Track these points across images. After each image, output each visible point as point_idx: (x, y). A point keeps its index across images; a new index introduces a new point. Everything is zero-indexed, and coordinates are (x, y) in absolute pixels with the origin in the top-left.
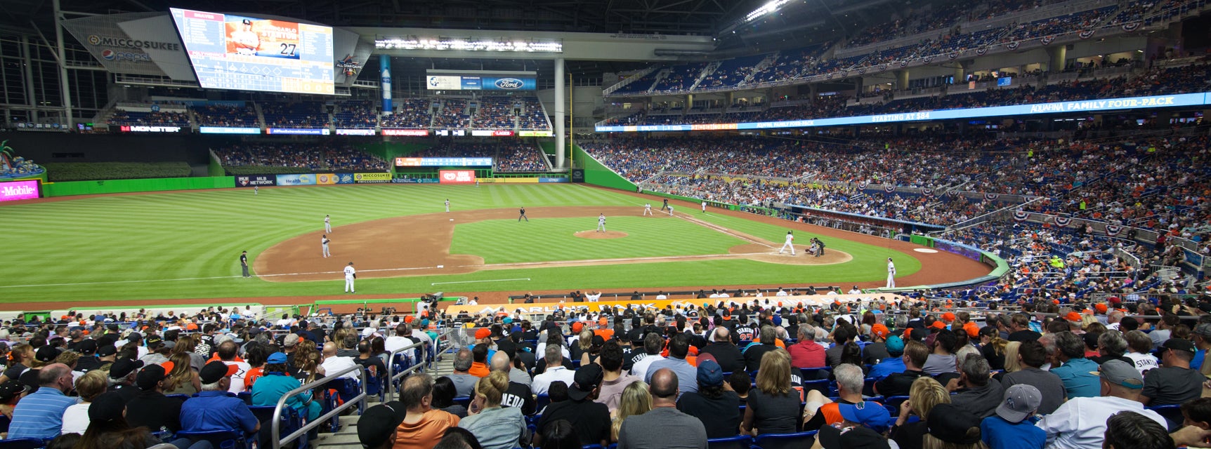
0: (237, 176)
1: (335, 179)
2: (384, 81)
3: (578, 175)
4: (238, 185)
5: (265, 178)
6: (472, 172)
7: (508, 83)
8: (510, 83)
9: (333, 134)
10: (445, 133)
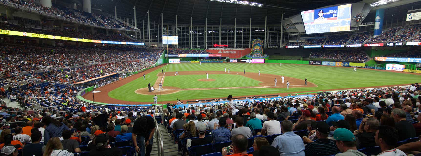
0: (310, 61)
1: (342, 64)
4: (310, 64)
5: (318, 62)
9: (345, 46)
10: (391, 44)
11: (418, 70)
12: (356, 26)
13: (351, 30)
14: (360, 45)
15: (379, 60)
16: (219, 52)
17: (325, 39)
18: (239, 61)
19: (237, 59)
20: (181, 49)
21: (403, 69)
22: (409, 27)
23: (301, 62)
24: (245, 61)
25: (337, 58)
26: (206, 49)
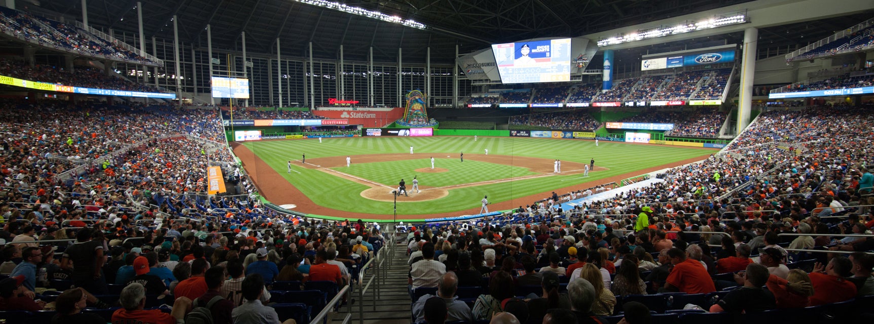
0: (511, 130)
2: (605, 69)
4: (511, 135)
5: (525, 132)
7: (706, 58)
8: (708, 57)
9: (565, 106)
10: (631, 104)
11: (667, 140)
12: (579, 74)
13: (571, 79)
14: (586, 105)
15: (612, 127)
16: (342, 116)
17: (531, 94)
18: (385, 133)
19: (382, 129)
20: (257, 109)
21: (648, 140)
22: (647, 79)
23: (495, 132)
24: (397, 132)
25: (552, 124)
26: (313, 108)
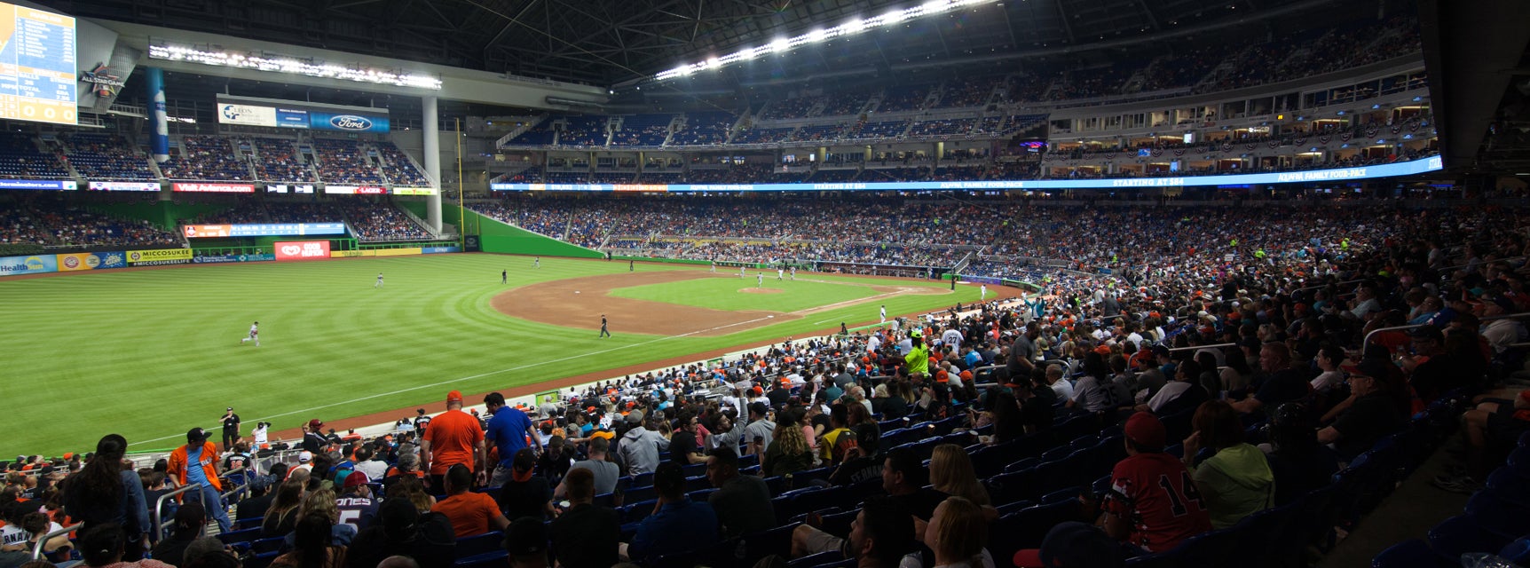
1: (92, 261)
2: (158, 109)
3: (472, 243)
6: (326, 244)
7: (350, 121)
8: (352, 121)
10: (282, 189)
11: (360, 248)
12: (98, 112)
13: (79, 120)
15: (202, 235)
21: (329, 252)
